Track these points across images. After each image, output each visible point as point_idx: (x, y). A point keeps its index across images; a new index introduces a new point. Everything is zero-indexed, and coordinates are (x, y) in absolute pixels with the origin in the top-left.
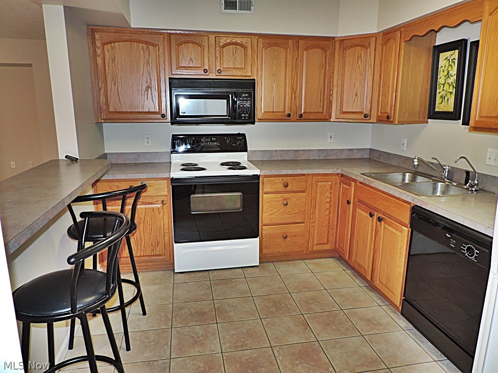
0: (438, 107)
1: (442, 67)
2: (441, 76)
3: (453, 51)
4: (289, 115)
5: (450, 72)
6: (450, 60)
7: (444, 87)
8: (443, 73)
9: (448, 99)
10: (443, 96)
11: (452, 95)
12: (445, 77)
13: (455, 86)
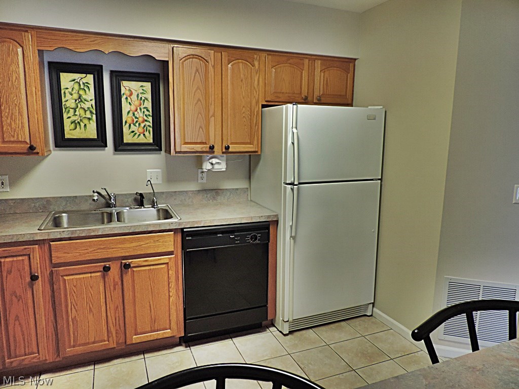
0: (68, 134)
1: (67, 88)
2: (67, 98)
3: (84, 75)
5: (84, 96)
6: (81, 83)
7: (75, 111)
8: (71, 96)
9: (85, 125)
10: (76, 122)
11: (91, 121)
12: (76, 101)
13: (95, 112)
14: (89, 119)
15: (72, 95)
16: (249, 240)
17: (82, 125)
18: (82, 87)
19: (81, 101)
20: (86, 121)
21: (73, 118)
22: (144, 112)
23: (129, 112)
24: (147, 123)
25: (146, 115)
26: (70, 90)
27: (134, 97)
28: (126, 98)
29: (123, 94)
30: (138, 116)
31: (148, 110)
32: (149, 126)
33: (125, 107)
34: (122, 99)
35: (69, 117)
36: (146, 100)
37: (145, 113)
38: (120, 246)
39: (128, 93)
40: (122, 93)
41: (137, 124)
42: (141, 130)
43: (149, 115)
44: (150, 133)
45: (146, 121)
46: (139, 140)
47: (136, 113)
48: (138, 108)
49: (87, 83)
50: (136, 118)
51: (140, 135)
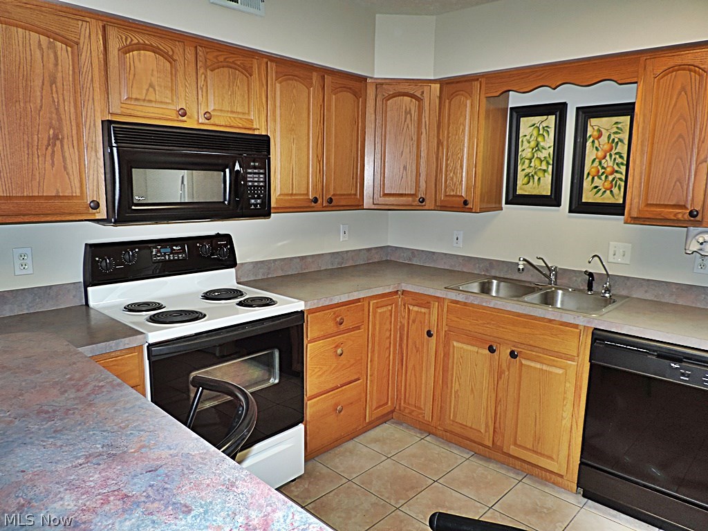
0: (521, 189)
1: (525, 136)
2: (524, 147)
3: (545, 117)
4: (316, 200)
5: (542, 144)
6: (541, 128)
7: (531, 162)
8: (528, 145)
9: (539, 179)
10: (530, 175)
11: (546, 174)
12: (533, 149)
13: (551, 162)
14: (545, 171)
15: (529, 142)
17: (536, 178)
18: (541, 132)
19: (538, 149)
20: (540, 174)
21: (527, 171)
22: (615, 159)
23: (594, 161)
24: (618, 176)
25: (617, 164)
26: (528, 137)
27: (604, 139)
28: (593, 142)
29: (590, 137)
30: (605, 166)
31: (621, 157)
32: (620, 179)
33: (590, 154)
34: (587, 144)
35: (523, 170)
36: (620, 143)
37: (617, 161)
39: (596, 134)
40: (588, 136)
41: (603, 177)
42: (607, 185)
43: (622, 164)
44: (619, 189)
45: (617, 172)
46: (604, 199)
47: (603, 161)
48: (608, 154)
49: (547, 127)
50: (603, 168)
51: (605, 192)
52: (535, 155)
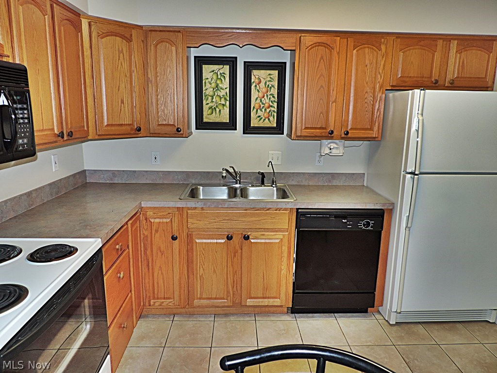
0: (206, 118)
1: (208, 79)
2: (207, 87)
3: (222, 66)
4: (63, 134)
5: (220, 85)
6: (219, 73)
7: (213, 98)
8: (210, 86)
9: (220, 110)
10: (213, 108)
11: (225, 107)
12: (214, 89)
13: (228, 99)
14: (223, 105)
15: (211, 84)
16: (361, 226)
17: (218, 110)
18: (219, 77)
19: (218, 89)
20: (221, 107)
21: (210, 105)
22: (270, 98)
23: (257, 99)
24: (272, 109)
25: (272, 102)
26: (210, 80)
27: (262, 85)
28: (256, 86)
30: (264, 103)
31: (274, 97)
32: (274, 111)
33: (254, 94)
34: (252, 87)
35: (207, 104)
36: (272, 88)
37: (271, 100)
38: (241, 219)
39: (257, 81)
40: (252, 81)
41: (263, 110)
42: (266, 115)
43: (275, 101)
44: (274, 118)
45: (271, 106)
46: (264, 124)
47: (263, 99)
48: (265, 95)
49: (223, 73)
50: (263, 104)
51: (265, 119)
52: (216, 93)
